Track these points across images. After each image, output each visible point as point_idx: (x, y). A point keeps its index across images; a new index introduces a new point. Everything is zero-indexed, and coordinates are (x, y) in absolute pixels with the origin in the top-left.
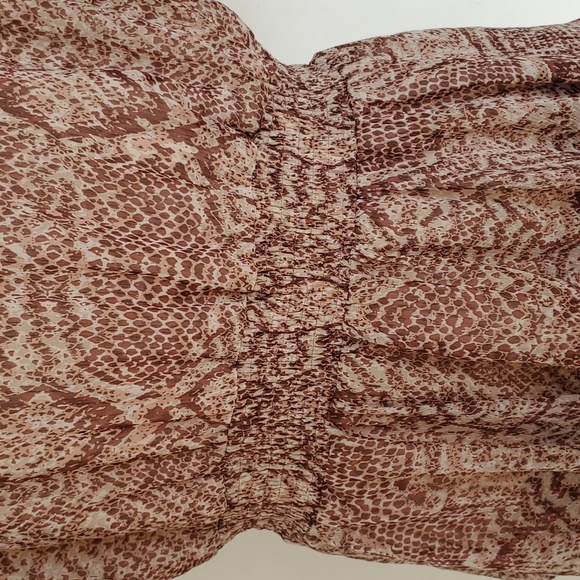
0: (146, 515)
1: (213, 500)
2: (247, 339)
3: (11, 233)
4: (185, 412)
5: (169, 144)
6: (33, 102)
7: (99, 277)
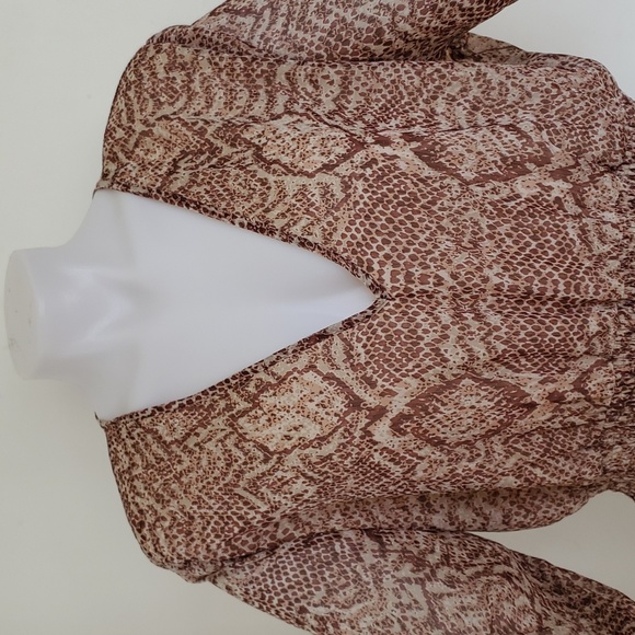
0: (543, 479)
1: (594, 467)
2: (619, 338)
3: (439, 263)
4: (576, 395)
5: (549, 183)
6: (449, 157)
7: (501, 297)
